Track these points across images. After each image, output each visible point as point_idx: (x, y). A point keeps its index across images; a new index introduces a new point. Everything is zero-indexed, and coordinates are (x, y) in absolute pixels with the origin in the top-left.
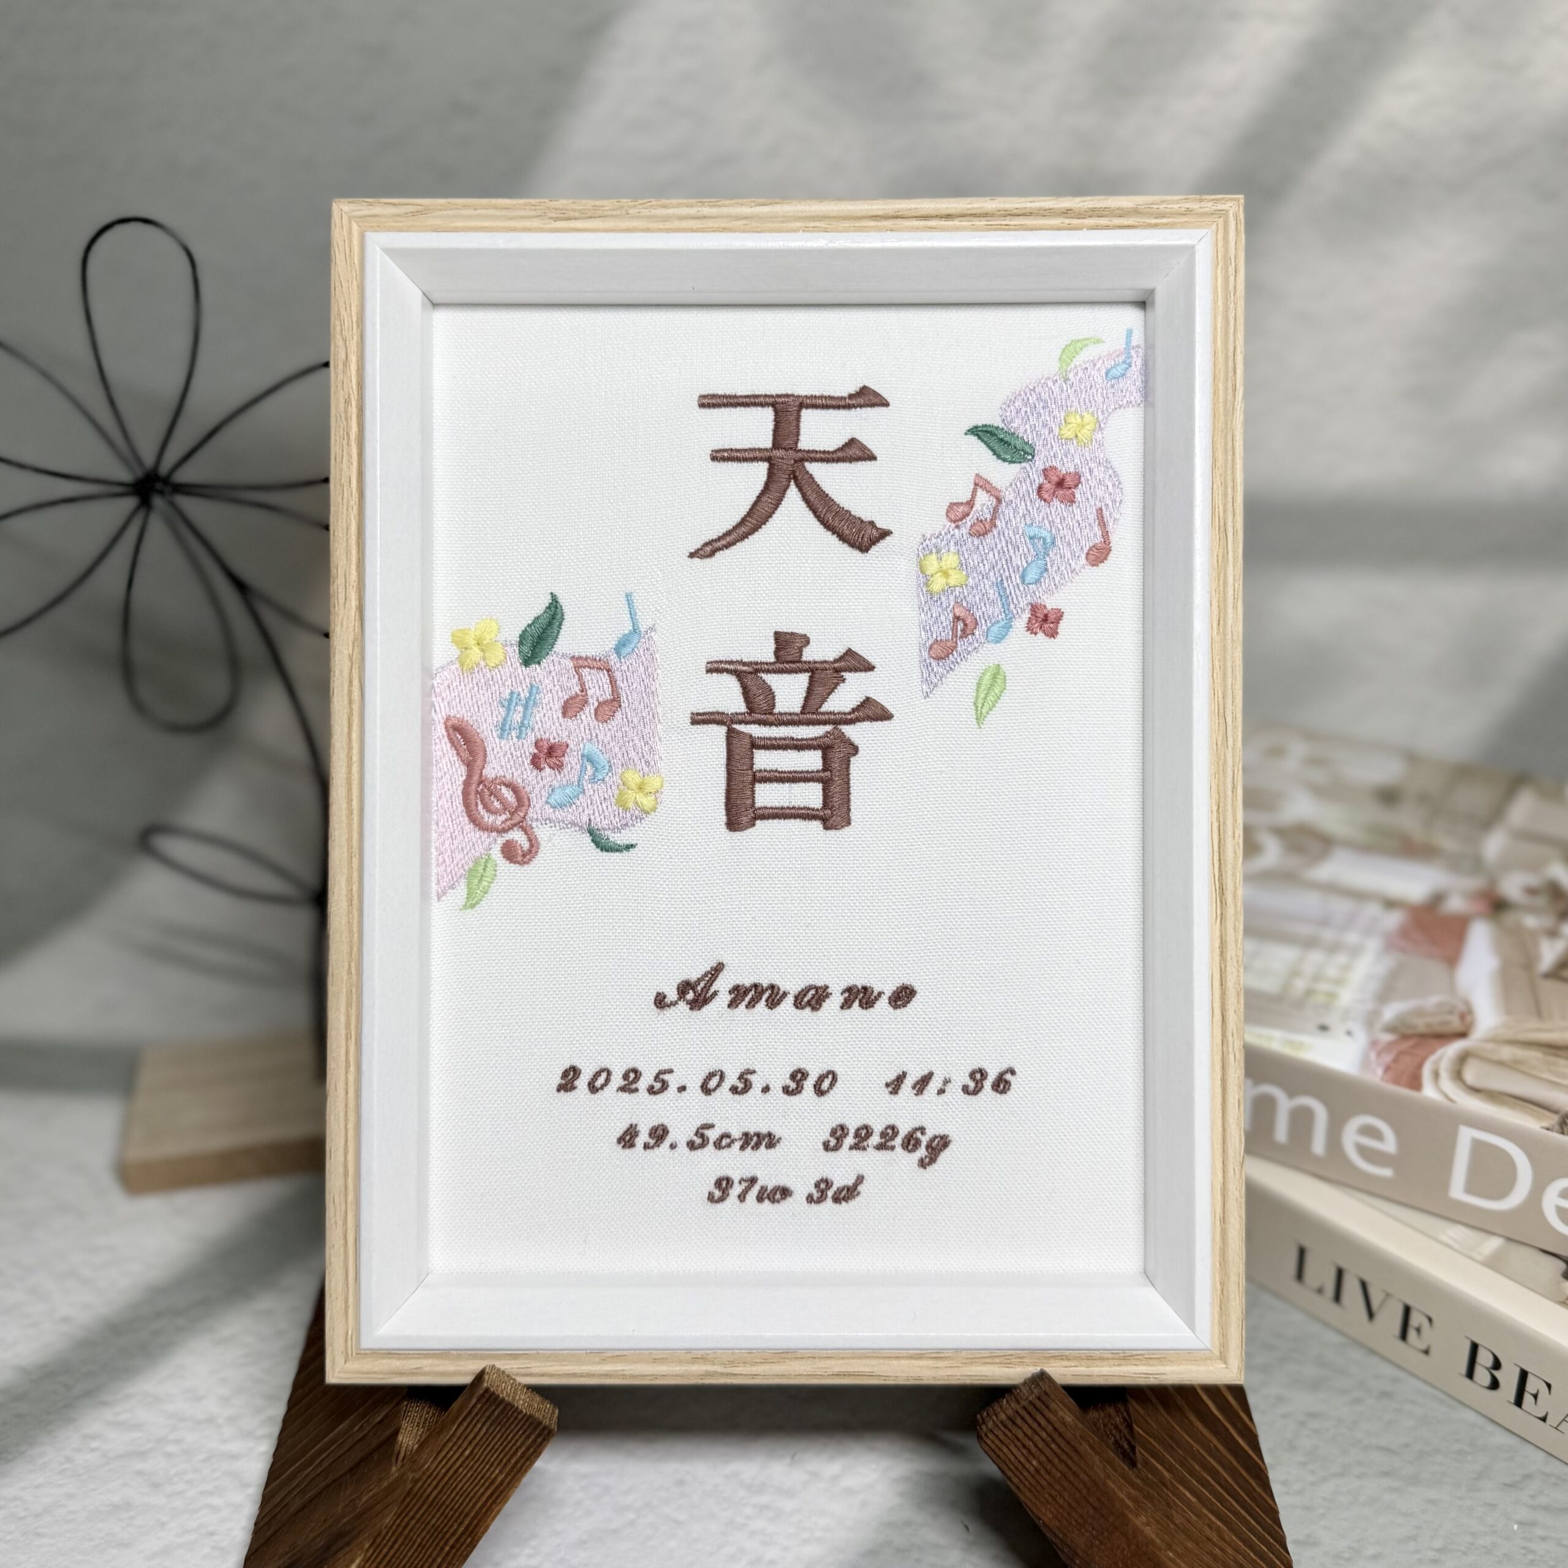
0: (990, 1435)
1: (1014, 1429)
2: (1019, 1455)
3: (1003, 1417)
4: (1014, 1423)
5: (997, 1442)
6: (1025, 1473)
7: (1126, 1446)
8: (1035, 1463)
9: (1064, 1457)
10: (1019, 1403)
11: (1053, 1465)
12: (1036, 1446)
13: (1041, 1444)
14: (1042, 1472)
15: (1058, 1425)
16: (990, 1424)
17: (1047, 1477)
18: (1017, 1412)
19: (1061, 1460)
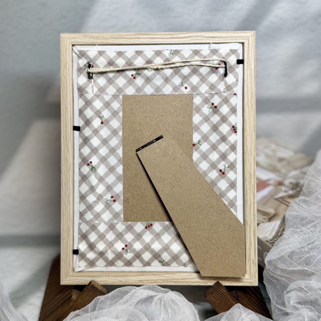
0: (208, 296)
1: (213, 294)
2: (214, 300)
3: (210, 292)
4: (213, 293)
5: (210, 298)
6: (216, 304)
7: (236, 297)
8: (218, 301)
9: (224, 299)
10: (213, 288)
11: (222, 301)
12: (218, 297)
13: (219, 297)
14: (220, 303)
15: (222, 292)
16: (208, 294)
17: (221, 304)
18: (213, 290)
19: (224, 300)
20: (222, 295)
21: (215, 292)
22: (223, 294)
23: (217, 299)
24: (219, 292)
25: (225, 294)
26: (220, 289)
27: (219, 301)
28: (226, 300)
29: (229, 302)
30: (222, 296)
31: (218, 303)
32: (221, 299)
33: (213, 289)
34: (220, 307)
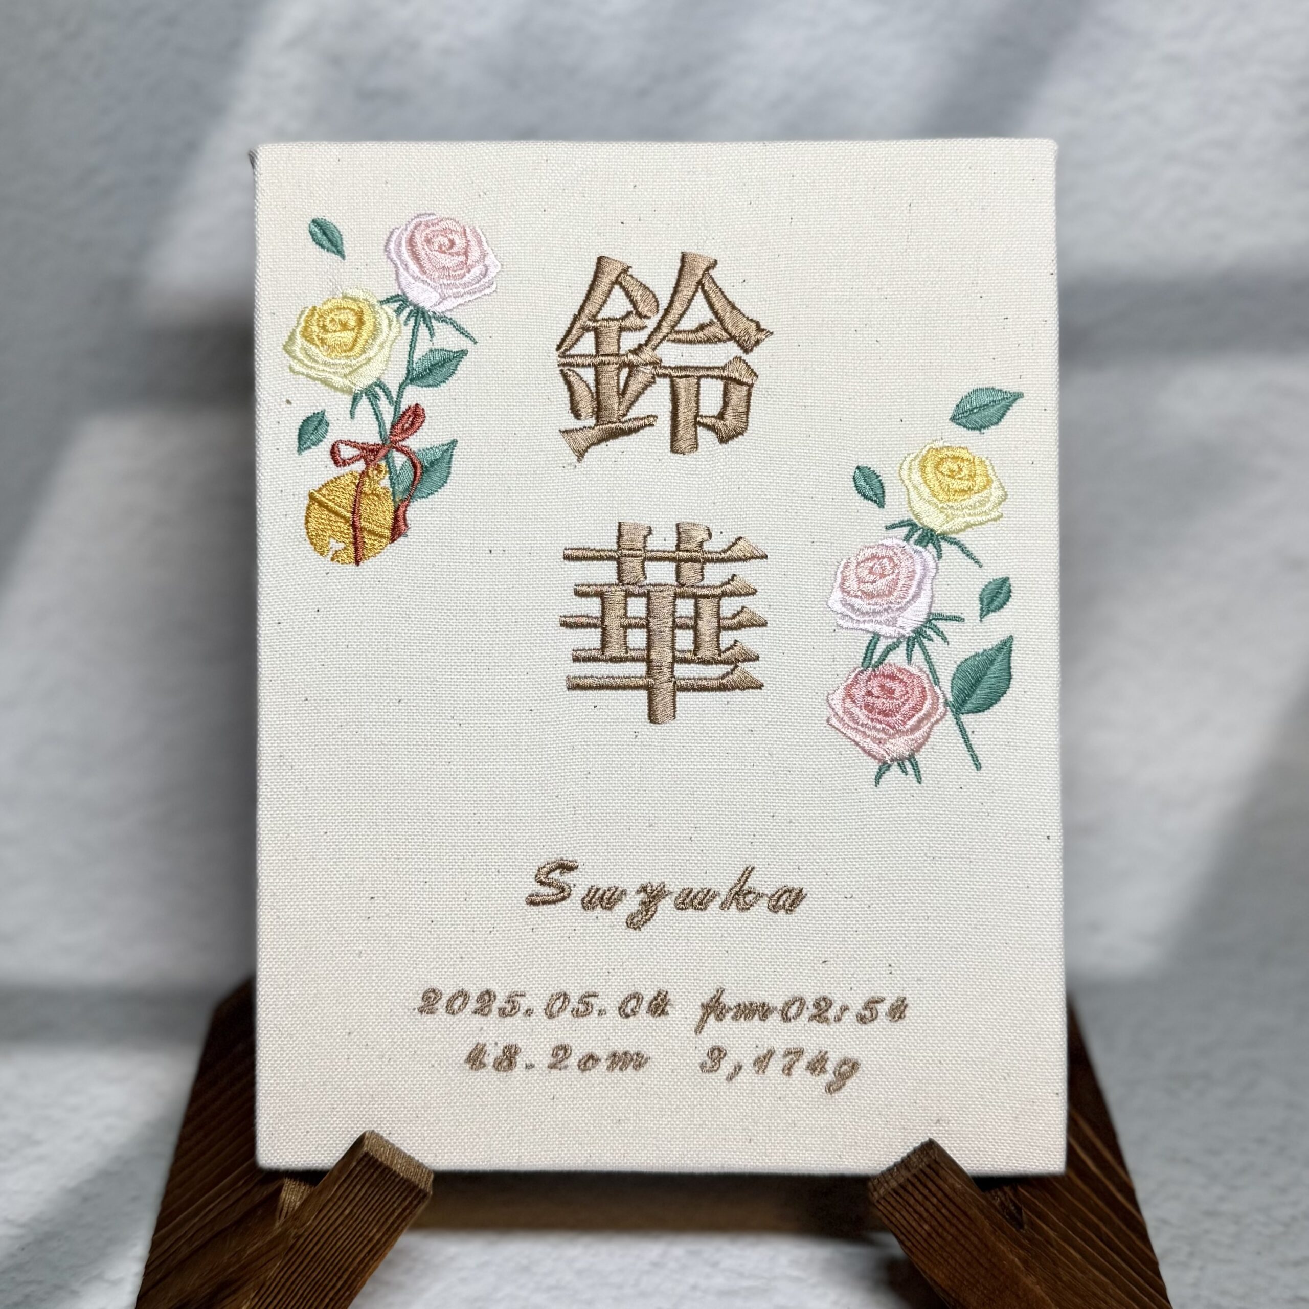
20: (946, 1201)
21: (913, 1185)
22: (950, 1200)
23: (921, 1216)
24: (934, 1189)
25: (958, 1200)
26: (937, 1174)
27: (931, 1226)
28: (961, 1222)
29: (975, 1235)
30: (945, 1206)
31: (925, 1235)
32: (940, 1219)
33: (908, 1175)
34: (935, 1250)
